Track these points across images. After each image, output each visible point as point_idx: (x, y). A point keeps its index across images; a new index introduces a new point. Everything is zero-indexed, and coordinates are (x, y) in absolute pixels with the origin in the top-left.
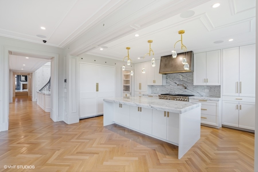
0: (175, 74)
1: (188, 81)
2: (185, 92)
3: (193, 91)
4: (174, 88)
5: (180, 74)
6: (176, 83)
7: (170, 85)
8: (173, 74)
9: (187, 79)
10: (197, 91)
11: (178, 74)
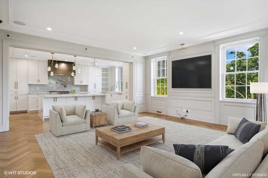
2: (64, 89)
3: (70, 88)
4: (55, 87)
7: (51, 84)
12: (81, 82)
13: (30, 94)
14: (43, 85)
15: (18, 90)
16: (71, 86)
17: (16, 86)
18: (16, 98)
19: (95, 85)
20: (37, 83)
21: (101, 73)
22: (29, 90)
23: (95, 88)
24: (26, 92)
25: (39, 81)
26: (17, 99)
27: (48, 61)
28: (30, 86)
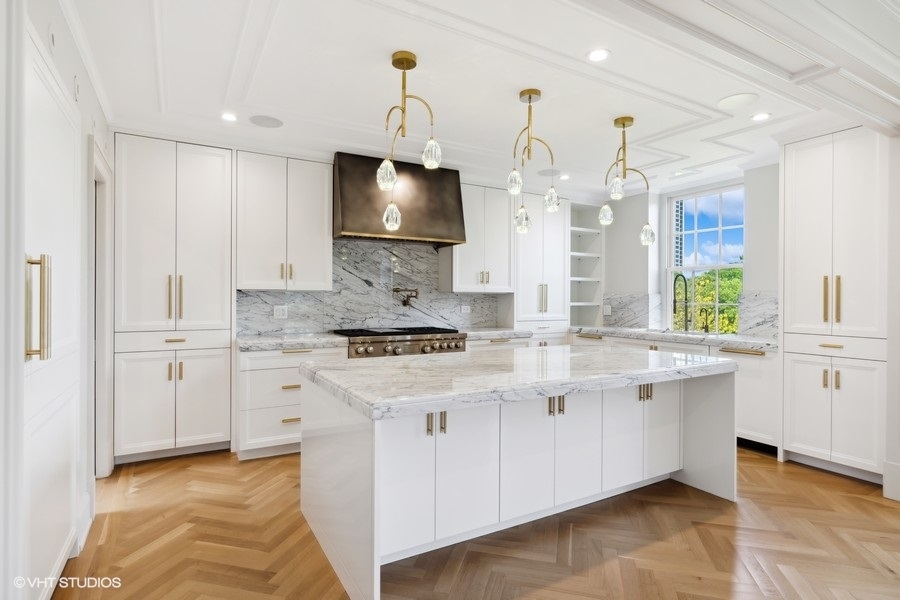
0: (367, 243)
1: (413, 278)
2: (401, 317)
3: (427, 312)
4: (359, 304)
5: (386, 245)
6: (371, 280)
7: (343, 291)
8: (359, 242)
9: (409, 267)
10: (442, 313)
11: (376, 244)
12: (484, 278)
13: (247, 350)
14: (305, 294)
15: (182, 324)
16: (432, 296)
17: (175, 300)
18: (176, 372)
19: (543, 290)
20: (277, 284)
21: (569, 228)
22: (238, 324)
23: (543, 308)
24: (224, 338)
25: (287, 272)
26: (181, 377)
27: (331, 158)
28: (245, 300)
